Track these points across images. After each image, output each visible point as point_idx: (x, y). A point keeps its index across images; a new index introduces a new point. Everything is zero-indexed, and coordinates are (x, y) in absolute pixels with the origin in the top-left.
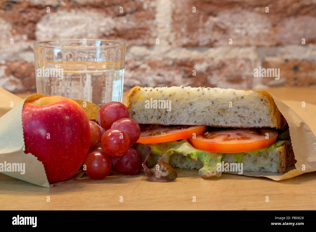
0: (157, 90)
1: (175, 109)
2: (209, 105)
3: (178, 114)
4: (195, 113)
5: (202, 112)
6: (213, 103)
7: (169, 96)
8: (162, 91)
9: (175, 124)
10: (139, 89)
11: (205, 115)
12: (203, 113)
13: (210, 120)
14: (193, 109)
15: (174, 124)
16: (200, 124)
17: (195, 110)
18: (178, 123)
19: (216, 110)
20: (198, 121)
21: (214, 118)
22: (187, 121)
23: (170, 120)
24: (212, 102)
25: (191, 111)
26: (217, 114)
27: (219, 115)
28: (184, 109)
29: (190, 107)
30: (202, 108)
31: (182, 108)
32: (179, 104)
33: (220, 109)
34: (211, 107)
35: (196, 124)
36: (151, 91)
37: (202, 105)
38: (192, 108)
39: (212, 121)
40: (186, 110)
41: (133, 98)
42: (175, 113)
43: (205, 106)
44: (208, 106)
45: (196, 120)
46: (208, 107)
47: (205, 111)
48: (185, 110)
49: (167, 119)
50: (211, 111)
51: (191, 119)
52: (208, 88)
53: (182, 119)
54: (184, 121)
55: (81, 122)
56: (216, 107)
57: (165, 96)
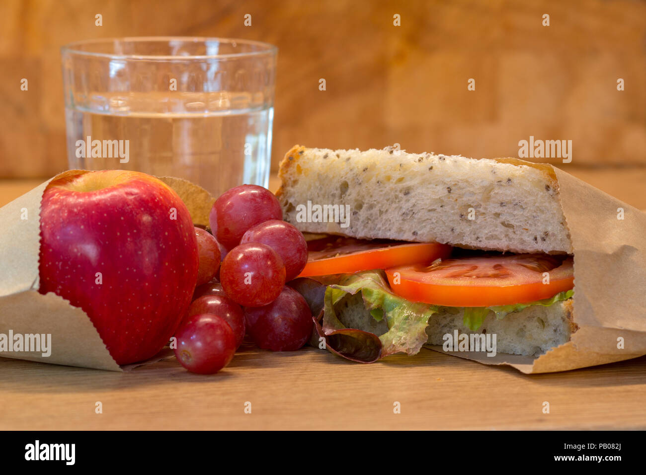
0: (338, 156)
1: (375, 201)
2: (441, 196)
3: (381, 212)
4: (414, 213)
5: (430, 211)
6: (449, 192)
7: (362, 170)
8: (349, 159)
9: (374, 236)
10: (302, 152)
11: (435, 220)
12: (432, 214)
13: (445, 231)
14: (410, 204)
15: (372, 236)
16: (425, 239)
17: (414, 205)
18: (381, 235)
19: (456, 207)
20: (419, 233)
21: (451, 225)
22: (400, 230)
23: (364, 226)
24: (448, 188)
25: (406, 206)
26: (457, 218)
27: (462, 220)
28: (392, 202)
29: (405, 198)
30: (428, 202)
31: (388, 200)
32: (381, 191)
33: (464, 206)
34: (445, 200)
35: (416, 239)
36: (326, 157)
37: (428, 196)
38: (408, 201)
39: (449, 233)
40: (397, 205)
41: (289, 172)
42: (375, 210)
43: (434, 197)
44: (440, 198)
45: (416, 230)
46: (440, 200)
47: (434, 210)
48: (394, 205)
49: (359, 223)
50: (447, 208)
51: (406, 227)
52: (440, 155)
53: (387, 226)
54: (392, 231)
55: (178, 229)
56: (457, 200)
57: (355, 171)
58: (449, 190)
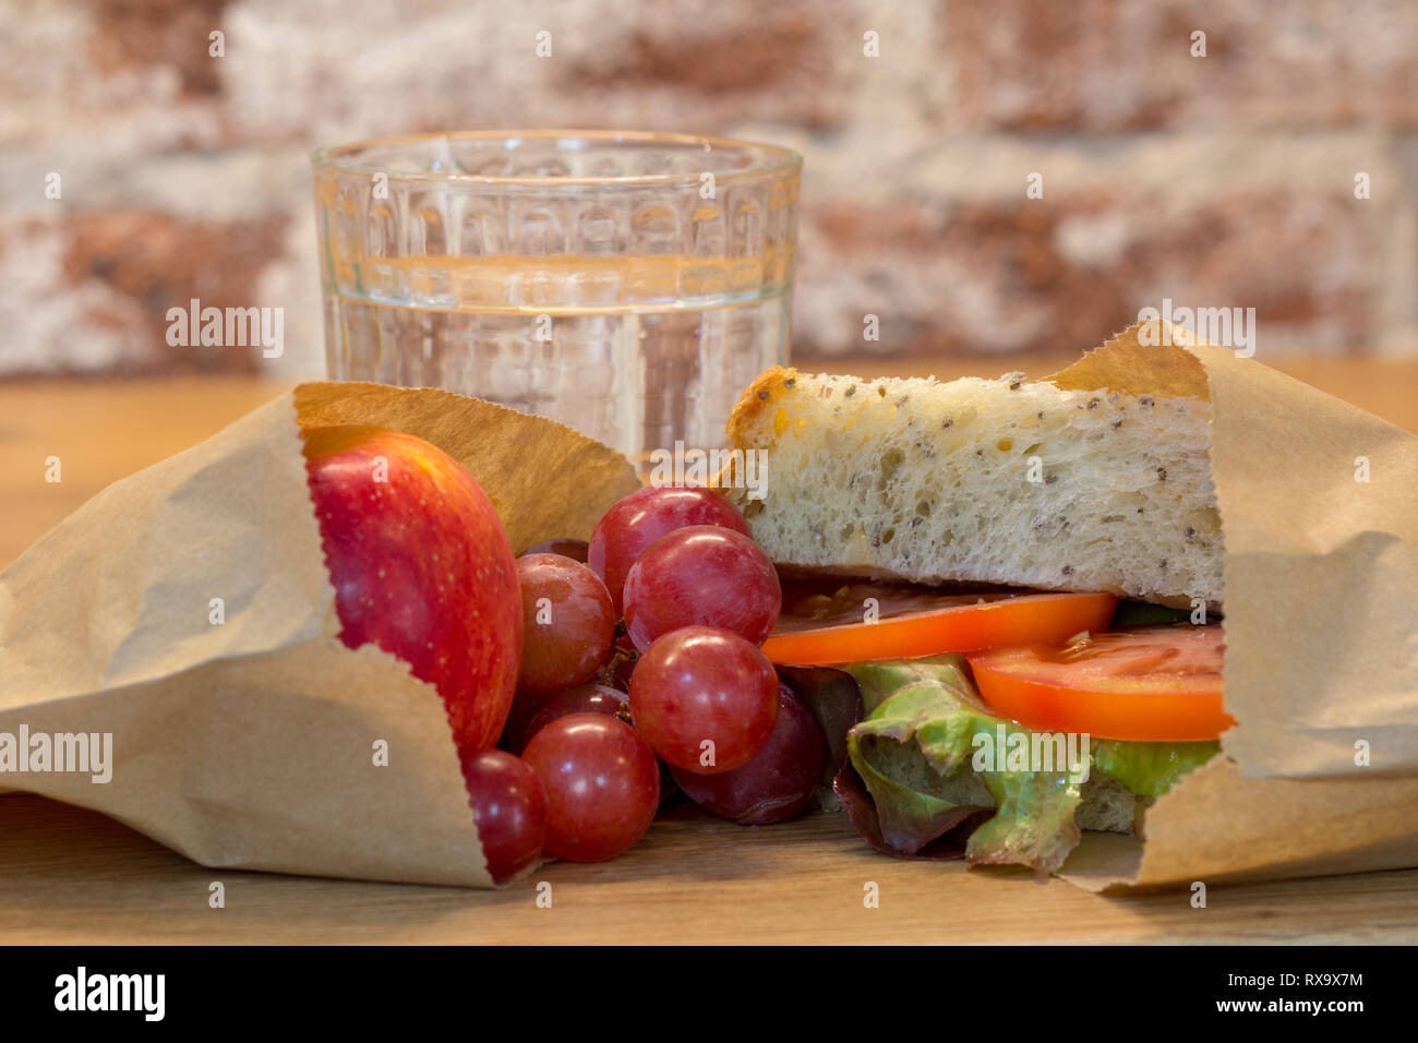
0: (882, 392)
1: (969, 495)
2: (1142, 486)
3: (982, 523)
4: (1067, 524)
5: (1107, 520)
6: (1163, 478)
7: (941, 424)
8: (905, 399)
9: (962, 574)
10: (791, 382)
11: (1120, 540)
12: (1111, 526)
13: (1145, 566)
14: (1060, 503)
15: (958, 574)
16: (1092, 584)
17: (1071, 506)
18: (978, 573)
19: (1178, 514)
20: (1079, 569)
21: (1162, 554)
22: (1029, 563)
23: (938, 553)
24: (1160, 470)
25: (1048, 508)
26: (1179, 538)
27: (1192, 543)
28: (1012, 499)
29: (1047, 490)
30: (1107, 500)
31: (1002, 494)
32: (988, 473)
33: (1198, 510)
34: (1152, 496)
35: (1069, 582)
36: (850, 393)
37: (1108, 486)
38: (1055, 495)
39: (1154, 570)
40: (1026, 505)
41: (757, 427)
42: (967, 518)
43: (1122, 488)
44: (1138, 491)
45: (1070, 562)
46: (1138, 495)
47: (1120, 518)
48: (1017, 506)
49: (926, 545)
50: (1151, 515)
51: (1047, 553)
52: (1143, 397)
53: (998, 552)
54: (1009, 565)
56: (1180, 497)
57: (923, 427)
58: (1163, 474)
